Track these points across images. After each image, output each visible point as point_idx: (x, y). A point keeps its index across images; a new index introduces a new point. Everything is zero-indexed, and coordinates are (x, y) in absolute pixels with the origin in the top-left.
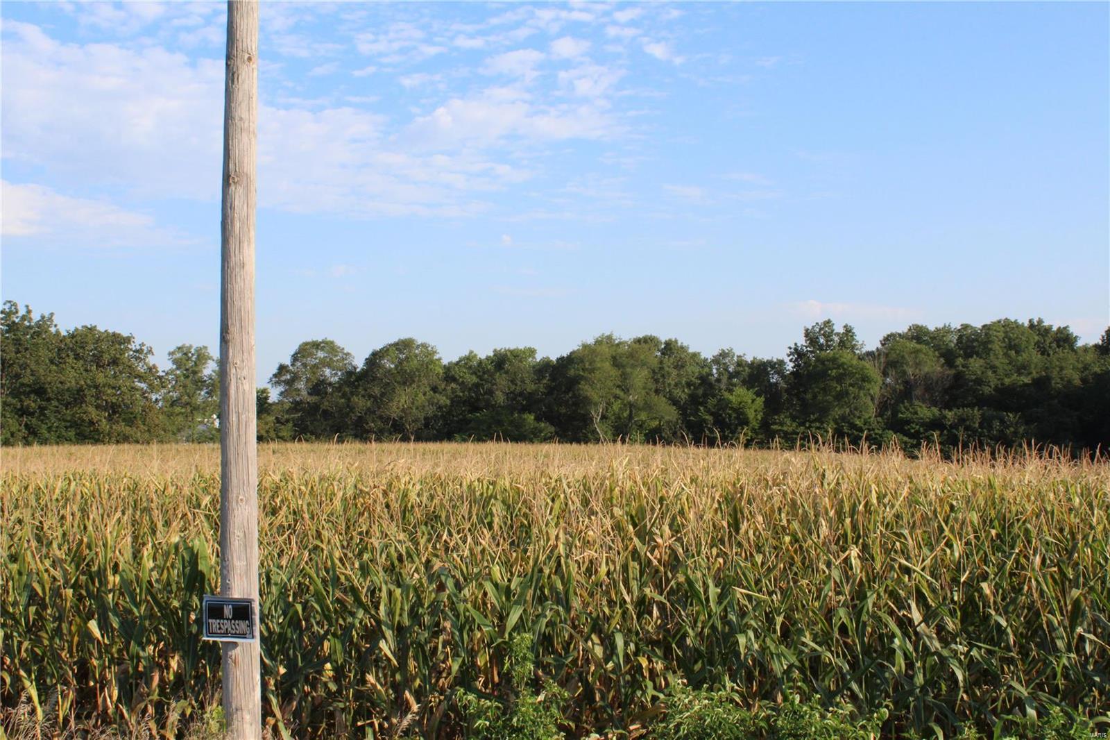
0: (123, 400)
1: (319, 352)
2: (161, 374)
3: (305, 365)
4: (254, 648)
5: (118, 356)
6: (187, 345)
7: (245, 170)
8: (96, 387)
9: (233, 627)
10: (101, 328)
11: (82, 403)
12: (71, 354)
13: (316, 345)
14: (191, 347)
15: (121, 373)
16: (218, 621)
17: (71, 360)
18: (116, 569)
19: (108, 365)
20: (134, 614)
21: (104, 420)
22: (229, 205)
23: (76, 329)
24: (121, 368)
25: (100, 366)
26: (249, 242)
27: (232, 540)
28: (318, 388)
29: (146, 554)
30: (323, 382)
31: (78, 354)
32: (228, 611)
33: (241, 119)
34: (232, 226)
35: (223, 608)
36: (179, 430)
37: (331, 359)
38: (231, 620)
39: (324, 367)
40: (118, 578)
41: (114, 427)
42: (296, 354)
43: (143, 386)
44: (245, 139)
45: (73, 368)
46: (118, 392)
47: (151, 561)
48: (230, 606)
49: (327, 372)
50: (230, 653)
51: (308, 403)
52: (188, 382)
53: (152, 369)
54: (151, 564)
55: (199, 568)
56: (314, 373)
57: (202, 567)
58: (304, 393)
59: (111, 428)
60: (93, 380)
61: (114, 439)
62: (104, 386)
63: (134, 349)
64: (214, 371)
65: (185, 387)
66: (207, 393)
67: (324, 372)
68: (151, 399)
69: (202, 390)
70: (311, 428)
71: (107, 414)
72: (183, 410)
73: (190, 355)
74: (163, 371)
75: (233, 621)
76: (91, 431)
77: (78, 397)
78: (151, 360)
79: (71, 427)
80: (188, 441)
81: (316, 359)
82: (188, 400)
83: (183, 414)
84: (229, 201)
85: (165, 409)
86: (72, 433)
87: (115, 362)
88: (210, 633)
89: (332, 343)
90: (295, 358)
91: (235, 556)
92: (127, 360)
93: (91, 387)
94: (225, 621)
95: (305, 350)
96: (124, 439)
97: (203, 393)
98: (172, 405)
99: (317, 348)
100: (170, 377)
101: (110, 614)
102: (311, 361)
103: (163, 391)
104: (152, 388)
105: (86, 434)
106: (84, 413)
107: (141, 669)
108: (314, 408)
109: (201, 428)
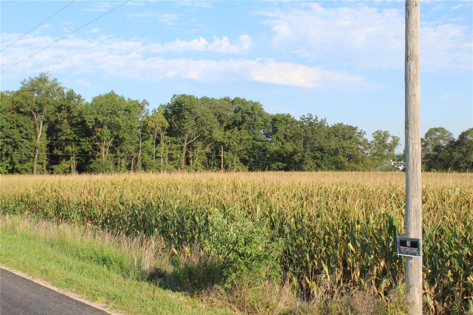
0: (354, 153)
1: (438, 133)
2: (369, 142)
3: (431, 138)
4: (420, 260)
5: (352, 135)
6: (380, 130)
7: (415, 54)
8: (343, 148)
9: (411, 250)
10: (345, 124)
11: (337, 154)
12: (333, 135)
13: (436, 130)
14: (381, 131)
15: (353, 142)
16: (404, 247)
17: (333, 137)
18: (358, 223)
19: (348, 139)
20: (366, 241)
21: (346, 161)
22: (408, 69)
23: (335, 125)
24: (353, 140)
25: (345, 139)
26: (417, 84)
27: (410, 213)
28: (437, 149)
29: (371, 217)
30: (439, 146)
31: (336, 135)
32: (408, 243)
33: (413, 31)
34: (409, 78)
35: (406, 242)
36: (377, 166)
37: (443, 136)
38: (410, 247)
39: (440, 139)
40: (359, 226)
41: (350, 164)
42: (427, 133)
43: (362, 147)
44: (415, 40)
45: (334, 140)
46: (352, 150)
47: (373, 220)
48: (410, 241)
49: (441, 141)
50: (409, 261)
51: (433, 155)
52: (380, 146)
53: (365, 141)
54: (373, 222)
55: (394, 225)
56: (435, 142)
57: (395, 224)
58: (431, 151)
59: (349, 164)
60: (342, 145)
61: (350, 169)
62: (346, 147)
63: (358, 132)
64: (391, 141)
65: (379, 148)
66: (388, 150)
67: (440, 141)
68: (365, 153)
69: (386, 149)
70: (434, 166)
71: (347, 159)
72: (378, 158)
73: (381, 134)
74: (370, 141)
75: (411, 248)
76: (341, 166)
77: (336, 152)
78: (365, 137)
79: (333, 164)
80: (380, 171)
81: (436, 136)
82: (381, 153)
83: (378, 159)
84: (408, 67)
85: (371, 157)
86: (334, 167)
87: (350, 138)
88: (401, 252)
89: (443, 128)
90: (427, 135)
91: (411, 220)
92: (355, 137)
93: (341, 148)
94: (407, 248)
95: (431, 132)
96: (355, 169)
97: (387, 150)
98: (374, 155)
99: (437, 131)
100: (373, 144)
101: (356, 241)
102: (434, 137)
103: (370, 150)
104: (366, 148)
105: (339, 167)
106: (339, 159)
107: (369, 264)
108: (436, 157)
109: (386, 165)
